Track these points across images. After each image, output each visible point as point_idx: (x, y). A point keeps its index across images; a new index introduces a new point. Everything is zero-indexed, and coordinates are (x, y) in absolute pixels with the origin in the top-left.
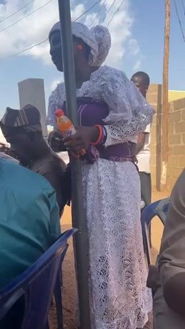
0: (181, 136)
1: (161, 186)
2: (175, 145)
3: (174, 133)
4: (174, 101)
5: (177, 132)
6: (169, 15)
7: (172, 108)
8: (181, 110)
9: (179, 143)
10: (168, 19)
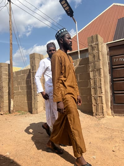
0: (20, 87)
1: (11, 111)
2: (16, 91)
3: (16, 86)
4: (16, 72)
5: (17, 85)
6: (12, 34)
7: (15, 74)
8: (19, 76)
9: (19, 90)
10: (11, 36)
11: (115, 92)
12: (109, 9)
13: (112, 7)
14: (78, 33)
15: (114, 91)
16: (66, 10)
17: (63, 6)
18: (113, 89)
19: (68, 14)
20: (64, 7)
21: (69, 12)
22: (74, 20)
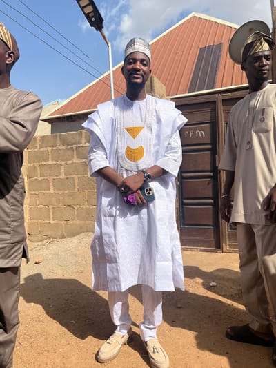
11: (185, 201)
12: (184, 23)
13: (189, 21)
14: (112, 69)
15: (182, 199)
16: (87, 12)
17: (85, 9)
18: (182, 195)
19: (92, 24)
20: (83, 5)
21: (93, 19)
22: (104, 37)
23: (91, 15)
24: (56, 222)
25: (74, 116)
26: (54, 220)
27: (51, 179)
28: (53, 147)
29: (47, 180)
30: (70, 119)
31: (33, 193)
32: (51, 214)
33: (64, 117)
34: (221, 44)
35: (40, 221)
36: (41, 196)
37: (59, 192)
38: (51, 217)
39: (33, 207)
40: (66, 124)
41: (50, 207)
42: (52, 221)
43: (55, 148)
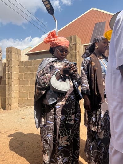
12: (88, 12)
13: (90, 11)
14: (57, 32)
16: (47, 7)
19: (49, 12)
20: (46, 4)
21: (50, 10)
22: (54, 18)
23: (49, 8)
24: (31, 99)
25: (39, 52)
26: (30, 98)
27: (29, 80)
28: (30, 66)
29: (28, 80)
30: (37, 54)
31: (21, 86)
32: (29, 95)
33: (34, 53)
34: (105, 22)
35: (24, 98)
36: (24, 87)
37: (32, 86)
38: (29, 96)
39: (21, 92)
40: (35, 56)
41: (29, 92)
42: (29, 99)
43: (31, 66)
